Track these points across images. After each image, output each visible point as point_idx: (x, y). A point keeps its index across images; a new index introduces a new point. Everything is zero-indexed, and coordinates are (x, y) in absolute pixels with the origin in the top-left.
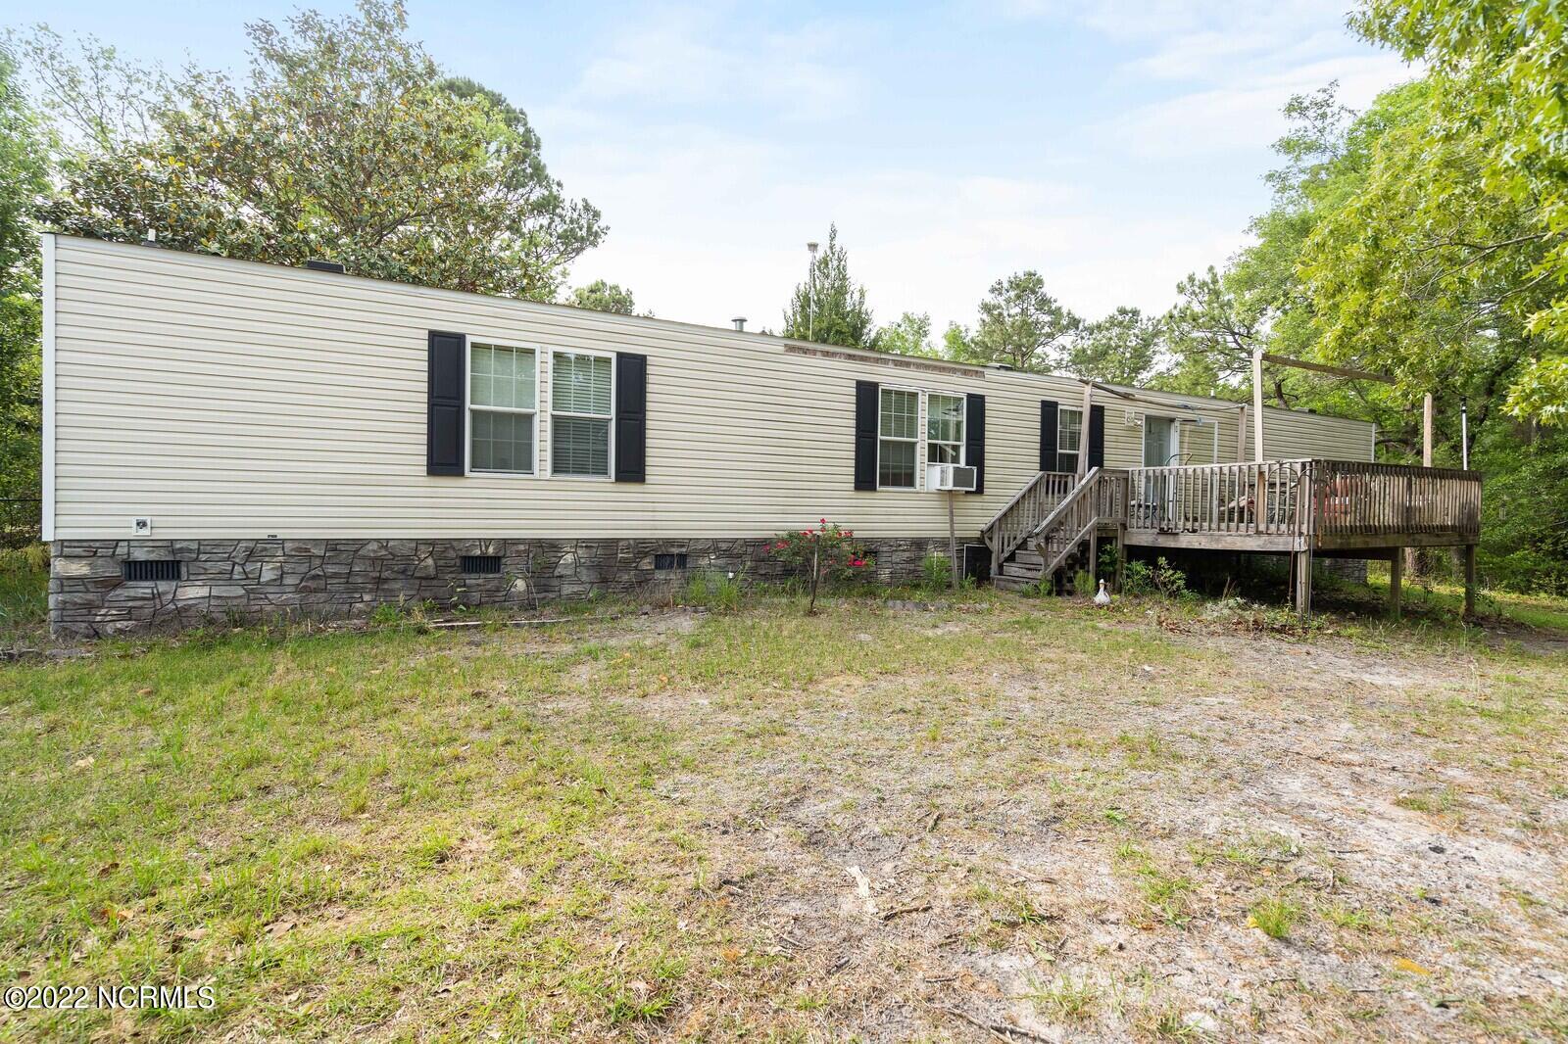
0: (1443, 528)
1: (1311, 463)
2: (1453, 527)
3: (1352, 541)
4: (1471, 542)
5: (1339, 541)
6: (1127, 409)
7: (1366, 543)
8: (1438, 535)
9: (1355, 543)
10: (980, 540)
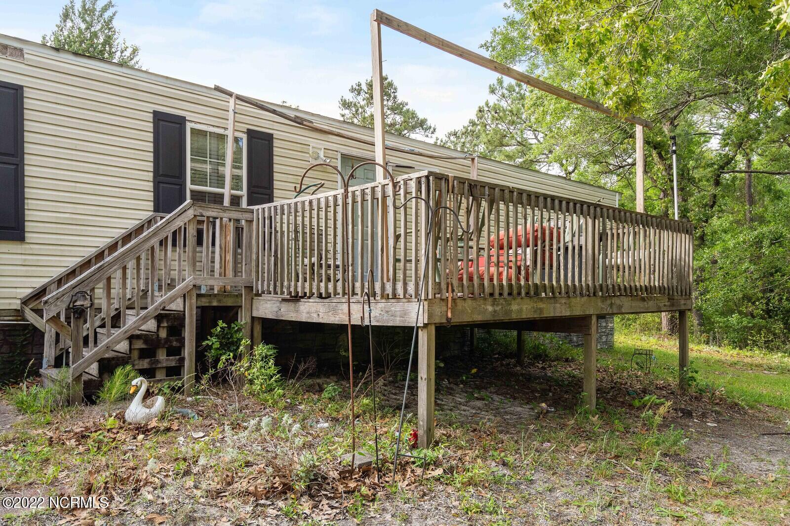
0: (648, 289)
1: (427, 177)
2: (662, 289)
3: (515, 307)
4: (683, 308)
5: (490, 308)
6: (313, 143)
7: (541, 310)
8: (643, 299)
9: (520, 311)
10: (19, 313)
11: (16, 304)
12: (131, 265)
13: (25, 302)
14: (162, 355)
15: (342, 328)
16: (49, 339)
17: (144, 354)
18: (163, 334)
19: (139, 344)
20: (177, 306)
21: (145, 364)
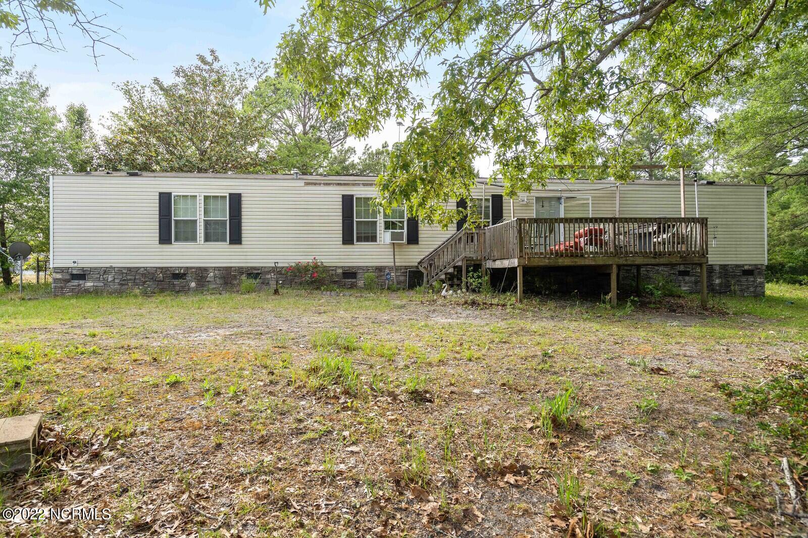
6: (521, 195)
10: (417, 267)
11: (416, 264)
12: (446, 250)
13: (419, 263)
14: (455, 280)
15: (505, 269)
16: (425, 275)
17: (450, 279)
18: (456, 273)
19: (448, 276)
20: (460, 264)
21: (450, 282)
